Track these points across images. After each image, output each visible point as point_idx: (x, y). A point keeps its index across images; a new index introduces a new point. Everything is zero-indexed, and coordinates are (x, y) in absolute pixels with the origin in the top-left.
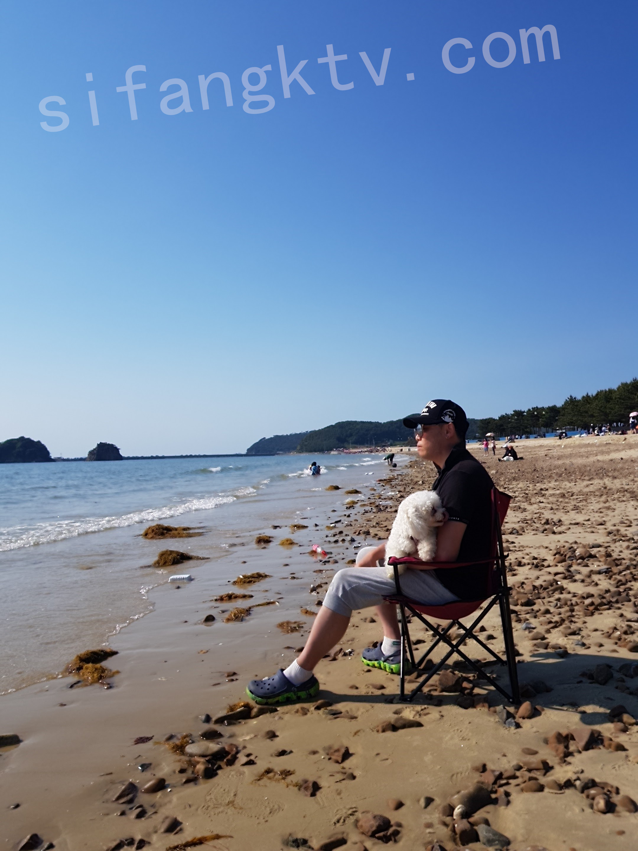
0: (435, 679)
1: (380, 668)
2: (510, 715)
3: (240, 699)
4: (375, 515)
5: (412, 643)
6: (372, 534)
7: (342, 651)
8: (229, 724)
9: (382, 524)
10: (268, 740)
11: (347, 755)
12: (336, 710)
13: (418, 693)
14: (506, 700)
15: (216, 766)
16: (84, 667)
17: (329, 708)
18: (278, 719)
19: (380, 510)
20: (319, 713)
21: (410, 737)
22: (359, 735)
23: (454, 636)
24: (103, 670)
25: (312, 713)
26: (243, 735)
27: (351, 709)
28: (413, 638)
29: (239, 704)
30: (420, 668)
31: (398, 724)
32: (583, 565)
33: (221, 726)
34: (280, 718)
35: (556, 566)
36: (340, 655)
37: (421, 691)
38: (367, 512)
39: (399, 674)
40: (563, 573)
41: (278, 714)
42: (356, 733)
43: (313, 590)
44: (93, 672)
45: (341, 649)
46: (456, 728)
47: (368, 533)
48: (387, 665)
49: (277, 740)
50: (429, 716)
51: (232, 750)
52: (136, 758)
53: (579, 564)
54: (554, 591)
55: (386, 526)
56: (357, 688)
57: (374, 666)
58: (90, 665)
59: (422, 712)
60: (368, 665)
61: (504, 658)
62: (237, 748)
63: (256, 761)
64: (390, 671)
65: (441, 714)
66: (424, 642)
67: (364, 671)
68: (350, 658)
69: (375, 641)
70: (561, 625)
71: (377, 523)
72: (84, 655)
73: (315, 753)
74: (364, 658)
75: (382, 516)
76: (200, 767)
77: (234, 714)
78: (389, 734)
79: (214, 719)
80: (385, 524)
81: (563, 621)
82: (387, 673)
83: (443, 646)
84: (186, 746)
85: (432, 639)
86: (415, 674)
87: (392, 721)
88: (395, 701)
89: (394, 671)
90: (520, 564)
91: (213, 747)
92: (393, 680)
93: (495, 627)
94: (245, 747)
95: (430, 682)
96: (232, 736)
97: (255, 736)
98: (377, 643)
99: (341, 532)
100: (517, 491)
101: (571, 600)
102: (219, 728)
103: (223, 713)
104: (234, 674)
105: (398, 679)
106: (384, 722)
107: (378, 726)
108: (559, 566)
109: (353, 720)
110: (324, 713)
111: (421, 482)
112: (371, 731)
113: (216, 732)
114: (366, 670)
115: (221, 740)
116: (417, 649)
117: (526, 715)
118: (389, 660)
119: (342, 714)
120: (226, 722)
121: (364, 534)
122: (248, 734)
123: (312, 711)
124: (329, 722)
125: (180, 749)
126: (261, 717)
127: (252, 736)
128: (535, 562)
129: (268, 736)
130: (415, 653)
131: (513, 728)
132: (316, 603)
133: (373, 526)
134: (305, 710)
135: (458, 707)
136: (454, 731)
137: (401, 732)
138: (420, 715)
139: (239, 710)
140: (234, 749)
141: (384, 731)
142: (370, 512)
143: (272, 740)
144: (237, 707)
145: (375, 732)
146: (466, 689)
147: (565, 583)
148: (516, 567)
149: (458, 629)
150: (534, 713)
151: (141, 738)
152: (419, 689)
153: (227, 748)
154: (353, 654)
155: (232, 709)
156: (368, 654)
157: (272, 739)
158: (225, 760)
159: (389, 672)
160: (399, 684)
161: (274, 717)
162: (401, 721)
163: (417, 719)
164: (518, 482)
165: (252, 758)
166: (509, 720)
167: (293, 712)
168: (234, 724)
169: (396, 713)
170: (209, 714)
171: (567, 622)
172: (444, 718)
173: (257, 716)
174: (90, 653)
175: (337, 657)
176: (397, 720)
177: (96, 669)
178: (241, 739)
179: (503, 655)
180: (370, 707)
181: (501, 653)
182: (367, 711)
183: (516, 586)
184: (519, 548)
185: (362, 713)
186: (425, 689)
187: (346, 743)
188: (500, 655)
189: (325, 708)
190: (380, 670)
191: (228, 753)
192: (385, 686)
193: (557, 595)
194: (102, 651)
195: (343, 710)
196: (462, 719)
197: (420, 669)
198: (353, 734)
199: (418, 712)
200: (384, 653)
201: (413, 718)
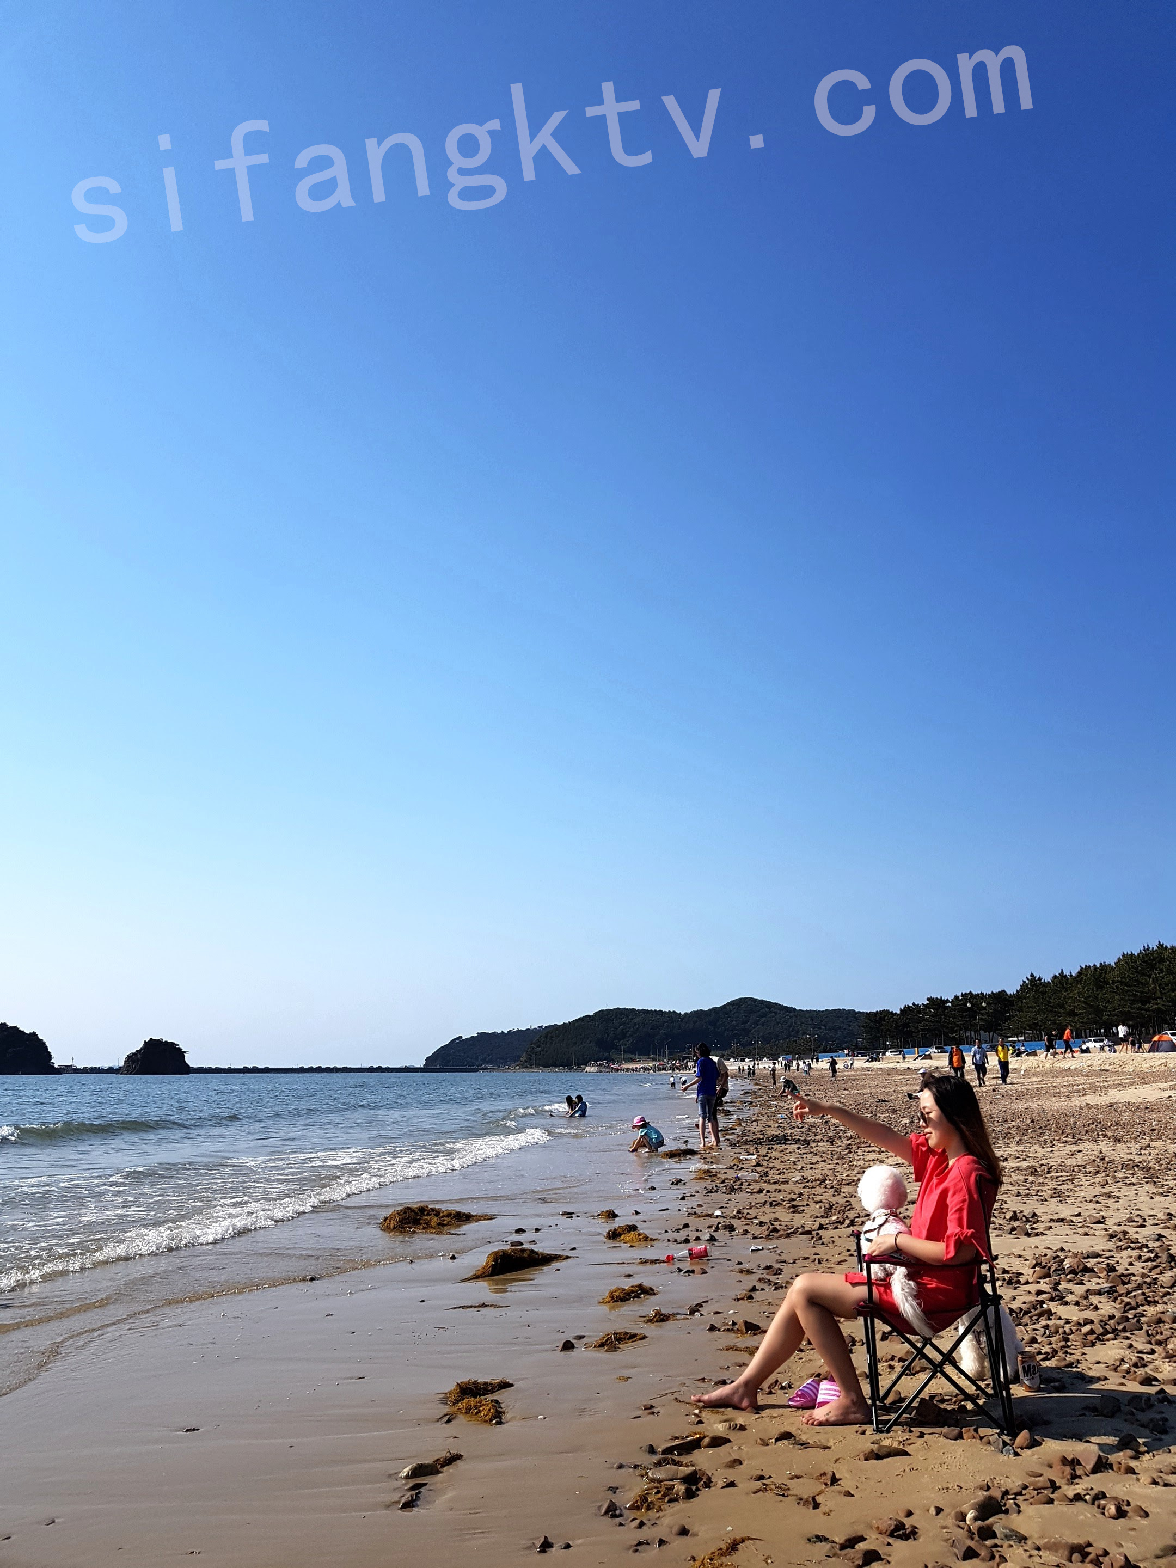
2: (1005, 1444)
8: (681, 1454)
10: (737, 1467)
11: (835, 1479)
14: (1001, 1430)
15: (693, 1488)
16: (464, 1400)
21: (899, 1466)
26: (702, 1462)
31: (882, 1453)
32: (1075, 1282)
33: (672, 1455)
35: (1038, 1282)
40: (1049, 1293)
42: (837, 1461)
49: (746, 1467)
51: (702, 1475)
53: (1070, 1281)
54: (1040, 1315)
63: (736, 1483)
70: (1053, 1357)
77: (681, 1445)
78: (874, 1462)
79: (660, 1449)
81: (1055, 1352)
87: (874, 1451)
91: (680, 1471)
94: (714, 1473)
96: (691, 1464)
101: (1063, 1327)
102: (671, 1457)
103: (668, 1443)
106: (865, 1451)
107: (860, 1454)
108: (1042, 1283)
109: (826, 1449)
112: (853, 1459)
113: (672, 1460)
117: (1024, 1446)
120: (676, 1452)
122: (707, 1462)
128: (1007, 1276)
129: (733, 1464)
131: (1012, 1456)
137: (888, 1460)
138: (903, 1444)
140: (704, 1474)
141: (866, 1459)
145: (858, 1460)
147: (1053, 1306)
150: (1033, 1444)
153: (695, 1473)
157: (740, 1466)
158: (700, 1483)
162: (885, 1449)
163: (901, 1446)
165: (728, 1481)
166: (1007, 1447)
170: (653, 1443)
171: (1060, 1354)
176: (879, 1448)
178: (704, 1466)
187: (830, 1469)
191: (699, 1478)
193: (1044, 1322)
196: (953, 1448)
198: (833, 1461)
199: (900, 1442)
201: (898, 1446)
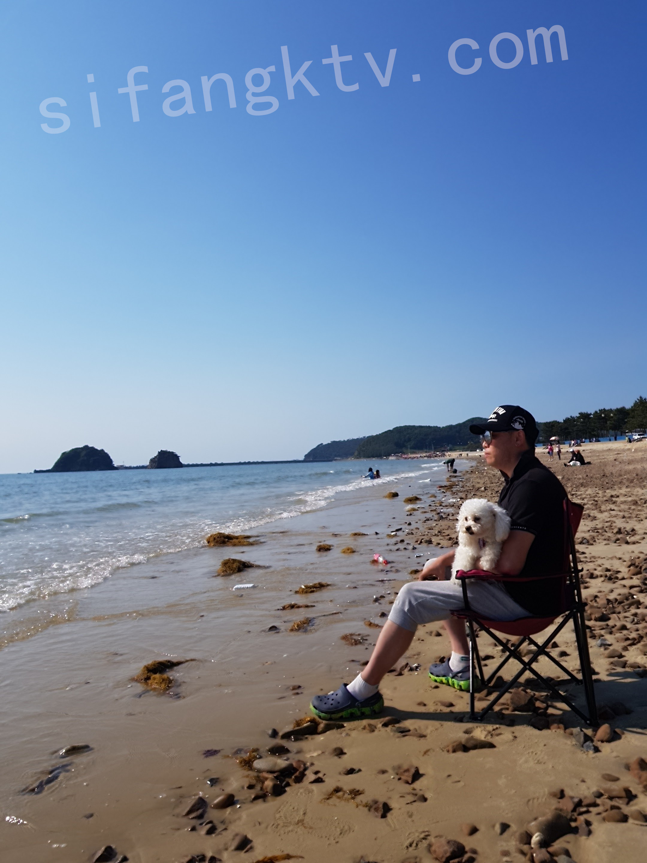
0: (507, 697)
1: (448, 684)
2: (587, 738)
3: (306, 713)
4: (437, 523)
5: (481, 659)
6: (435, 543)
7: (408, 666)
8: (296, 740)
9: (444, 533)
10: (336, 758)
11: (417, 776)
12: (404, 728)
13: (490, 711)
14: (583, 722)
15: (284, 783)
16: (152, 678)
17: (397, 725)
18: (345, 736)
19: (441, 518)
20: (386, 731)
21: (482, 759)
22: (428, 755)
23: (525, 651)
24: (170, 681)
25: (380, 730)
26: (310, 751)
27: (420, 727)
28: (482, 654)
29: (306, 719)
30: (489, 685)
31: (469, 745)
33: (288, 741)
34: (348, 735)
35: (631, 578)
36: (406, 670)
37: (493, 710)
38: (428, 520)
39: (468, 691)
40: (639, 586)
41: (345, 730)
42: (426, 753)
43: (376, 600)
44: (161, 683)
45: (407, 664)
46: (531, 750)
47: (430, 542)
48: (455, 681)
49: (345, 757)
50: (501, 736)
51: (300, 767)
52: (205, 772)
54: (630, 605)
55: (448, 535)
56: (425, 705)
57: (442, 682)
58: (157, 676)
59: (493, 732)
60: (436, 681)
61: (580, 676)
62: (305, 764)
63: (324, 778)
64: (459, 687)
65: (514, 735)
66: (493, 657)
67: (431, 687)
68: (416, 673)
69: (442, 656)
70: (639, 642)
71: (439, 532)
72: (152, 665)
73: (384, 772)
74: (432, 673)
75: (443, 524)
76: (269, 784)
77: (301, 729)
78: (460, 754)
79: (281, 734)
80: (447, 532)
81: (641, 637)
82: (455, 690)
83: (513, 662)
84: (254, 761)
85: (502, 655)
86: (485, 692)
87: (463, 741)
88: (465, 719)
89: (463, 688)
90: (592, 576)
91: (281, 763)
92: (462, 698)
93: (568, 643)
94: (312, 764)
95: (502, 701)
96: (299, 752)
97: (323, 753)
98: (444, 658)
99: (402, 541)
100: (585, 498)
102: (285, 743)
103: (289, 728)
104: (299, 687)
105: (467, 696)
106: (455, 742)
107: (448, 746)
108: (634, 579)
109: (422, 739)
110: (392, 730)
111: (483, 489)
112: (441, 751)
113: (283, 747)
114: (433, 686)
115: (289, 755)
116: (486, 665)
117: (605, 738)
118: (457, 676)
119: (411, 732)
120: (292, 737)
121: (426, 542)
122: (315, 750)
123: (379, 728)
124: (397, 740)
125: (248, 764)
126: (328, 733)
127: (320, 752)
128: (608, 574)
129: (336, 753)
130: (484, 669)
131: (591, 752)
132: (380, 615)
133: (435, 535)
134: (373, 727)
135: (532, 727)
136: (529, 753)
137: (472, 752)
138: (492, 735)
139: (305, 725)
140: (302, 766)
141: (454, 751)
142: (431, 520)
143: (340, 758)
144: (303, 722)
145: (446, 752)
146: (539, 708)
147: (641, 597)
148: (588, 580)
149: (529, 644)
150: (614, 737)
151: (208, 751)
152: (490, 707)
153: (295, 765)
154: (420, 669)
155: (298, 724)
156: (435, 670)
157: (340, 756)
158: (293, 777)
159: (458, 689)
160: (469, 701)
161: (341, 734)
162: (472, 742)
163: (489, 739)
164: (586, 488)
165: (320, 775)
166: (588, 743)
167: (360, 729)
168: (301, 739)
169: (467, 732)
170: (276, 728)
172: (517, 739)
173: (324, 731)
174: (157, 663)
175: (403, 672)
176: (468, 740)
177: (163, 680)
178: (308, 756)
179: (577, 673)
180: (439, 726)
181: (575, 672)
182: (436, 730)
183: (589, 600)
184: (591, 559)
185: (431, 732)
186: (497, 708)
187: (416, 763)
188: (574, 673)
189: (392, 725)
190: (448, 687)
191: (295, 770)
192: (454, 703)
193: (633, 610)
194: (169, 661)
195: (411, 728)
196: (536, 741)
197: (490, 687)
198: (423, 753)
199: (489, 732)
200: (452, 668)
201: (485, 738)
